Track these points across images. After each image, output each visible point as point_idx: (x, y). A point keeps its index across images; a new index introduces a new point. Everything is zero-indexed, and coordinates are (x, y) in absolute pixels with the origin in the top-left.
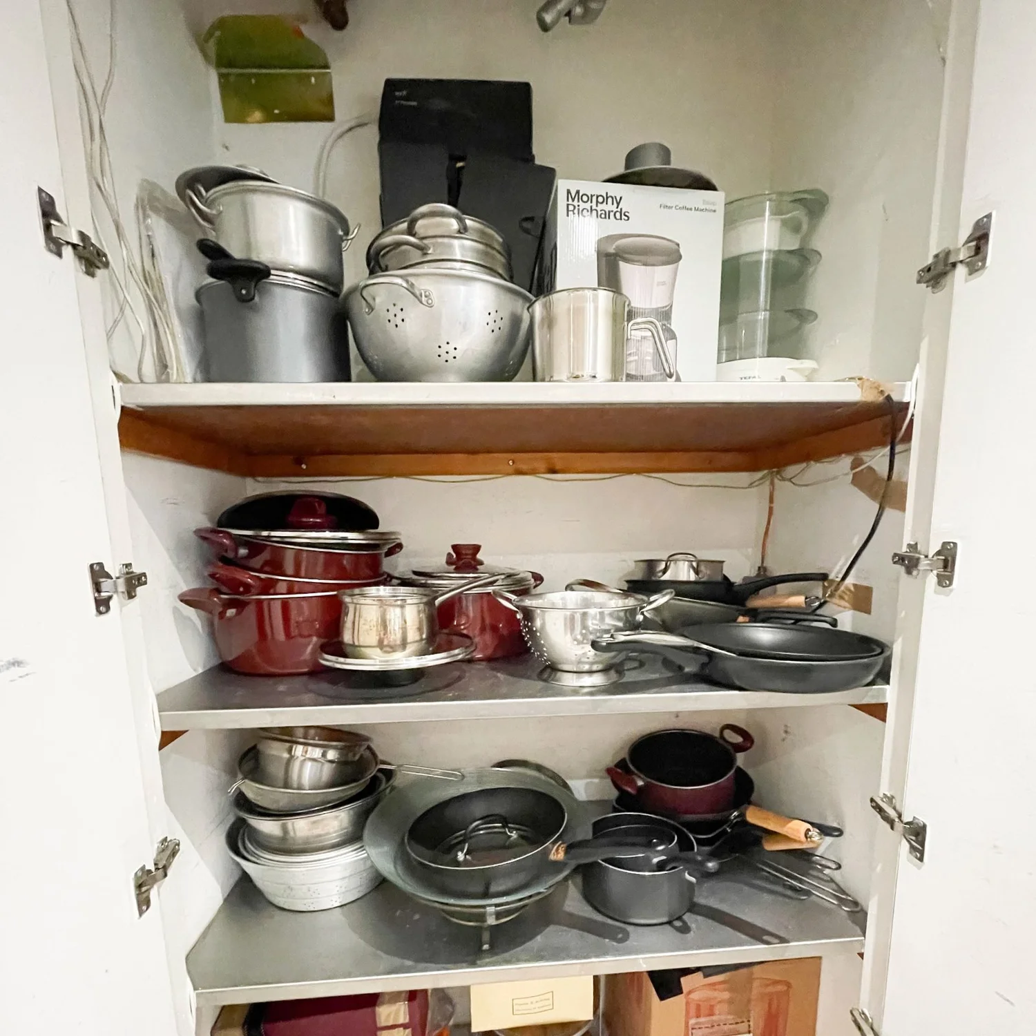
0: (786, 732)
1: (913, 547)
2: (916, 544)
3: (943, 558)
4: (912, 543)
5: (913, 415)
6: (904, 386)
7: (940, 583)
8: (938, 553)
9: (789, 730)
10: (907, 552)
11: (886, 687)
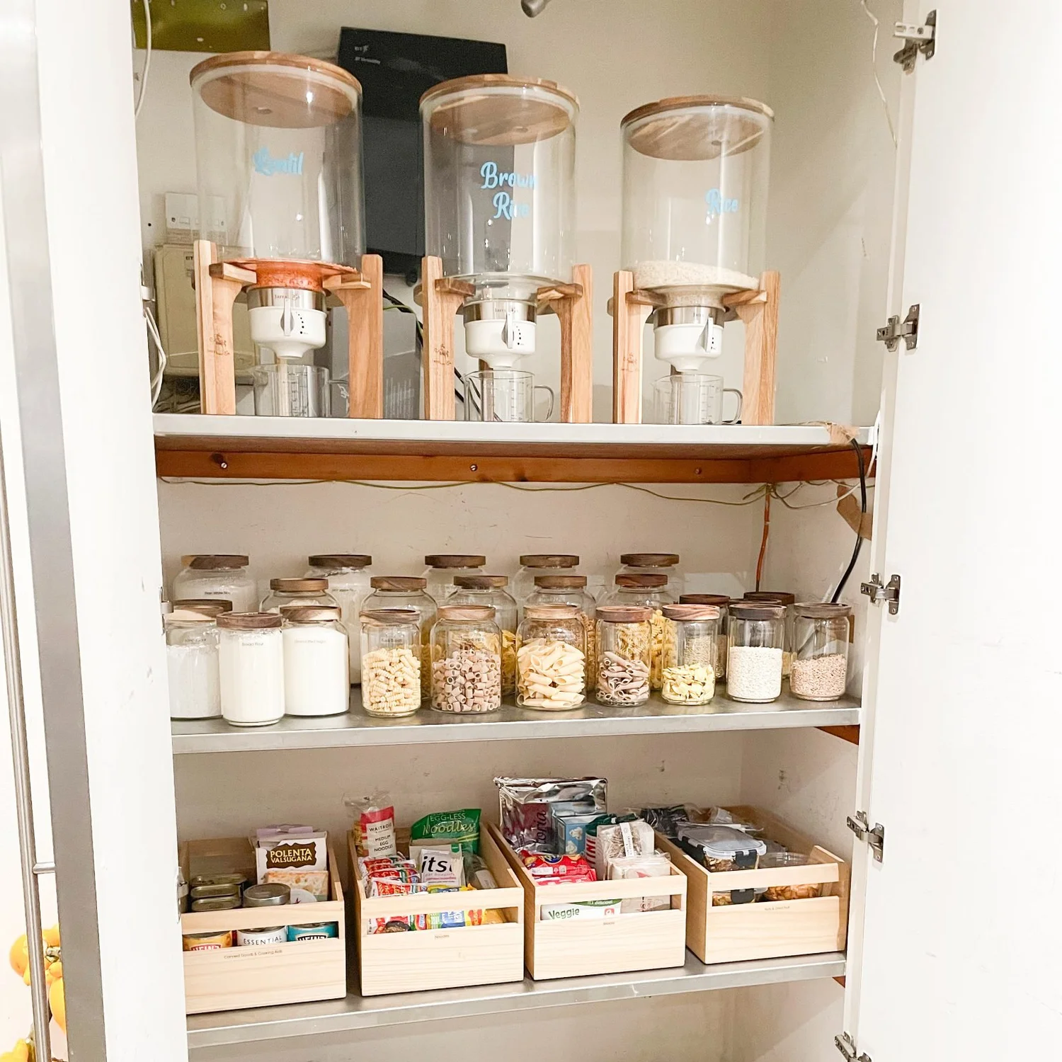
0: (782, 778)
1: (875, 577)
2: (878, 575)
3: (894, 588)
4: (875, 574)
5: (876, 457)
6: (868, 430)
7: (890, 612)
8: (890, 584)
9: (785, 775)
10: (871, 582)
11: (858, 709)
